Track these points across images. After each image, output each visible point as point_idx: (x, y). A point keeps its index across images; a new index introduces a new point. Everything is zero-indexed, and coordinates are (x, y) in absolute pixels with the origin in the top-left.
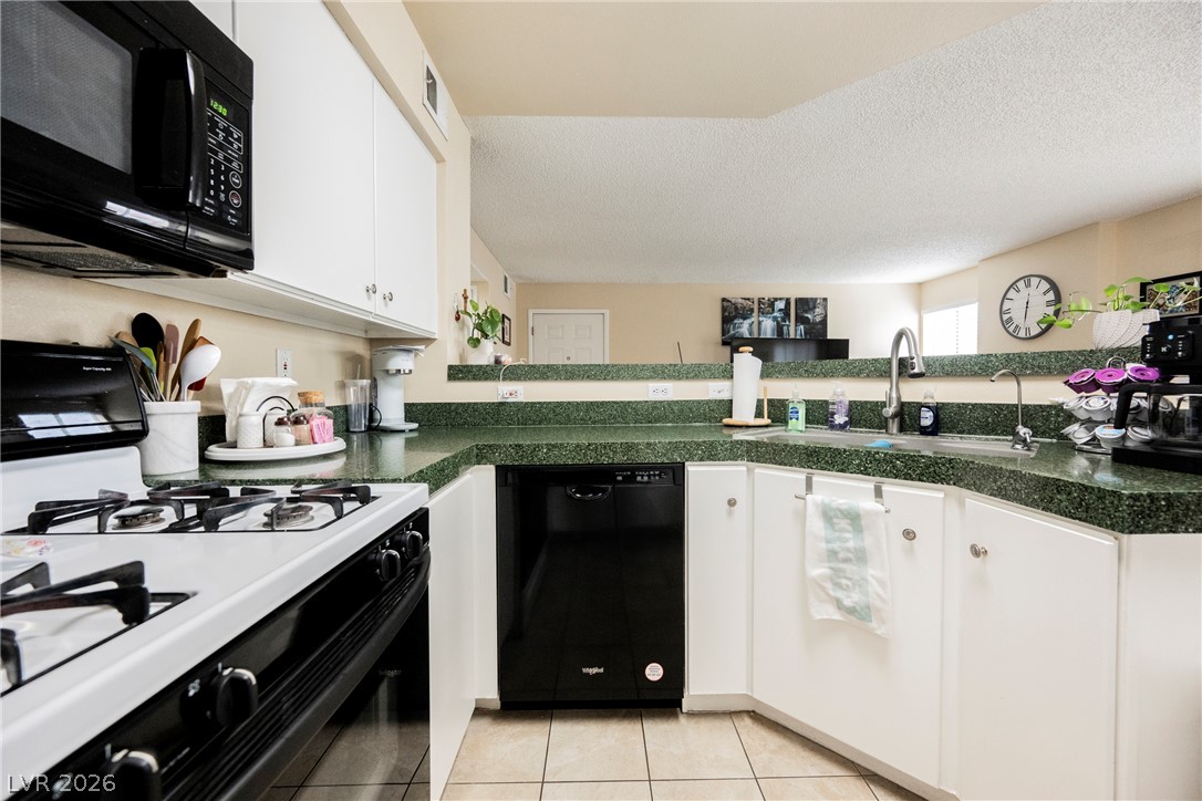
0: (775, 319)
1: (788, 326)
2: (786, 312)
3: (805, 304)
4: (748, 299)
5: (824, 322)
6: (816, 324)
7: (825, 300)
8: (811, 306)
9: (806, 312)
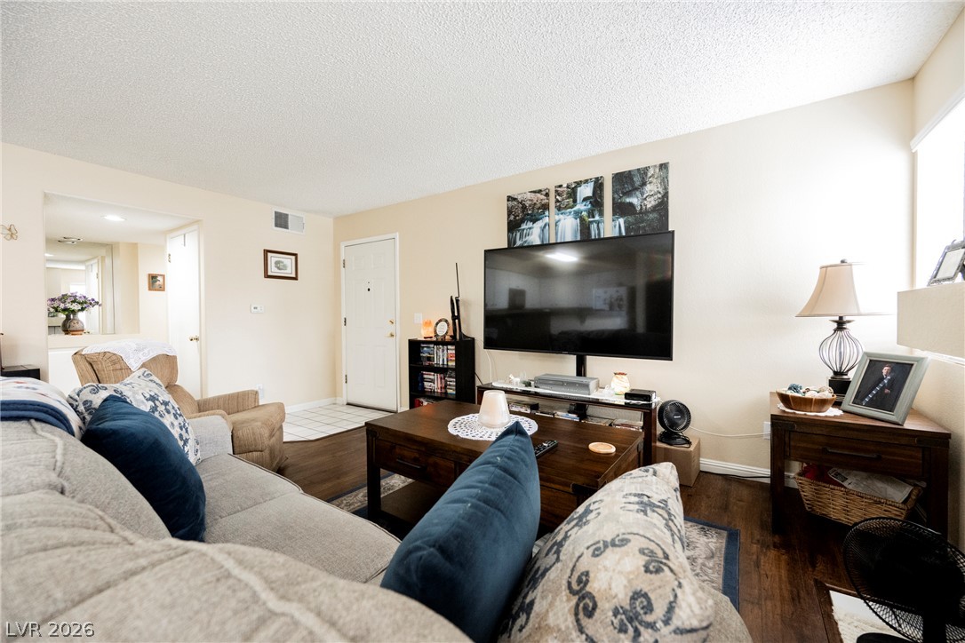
0: (578, 214)
1: (598, 223)
2: (596, 202)
3: (627, 182)
4: (540, 191)
5: (662, 207)
6: (647, 212)
7: (664, 167)
8: (637, 184)
9: (628, 194)
